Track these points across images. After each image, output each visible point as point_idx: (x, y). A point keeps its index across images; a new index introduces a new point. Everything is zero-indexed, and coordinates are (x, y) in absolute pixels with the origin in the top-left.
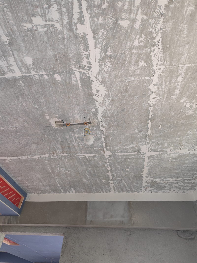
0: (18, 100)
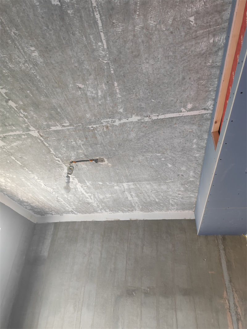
0: (131, 174)
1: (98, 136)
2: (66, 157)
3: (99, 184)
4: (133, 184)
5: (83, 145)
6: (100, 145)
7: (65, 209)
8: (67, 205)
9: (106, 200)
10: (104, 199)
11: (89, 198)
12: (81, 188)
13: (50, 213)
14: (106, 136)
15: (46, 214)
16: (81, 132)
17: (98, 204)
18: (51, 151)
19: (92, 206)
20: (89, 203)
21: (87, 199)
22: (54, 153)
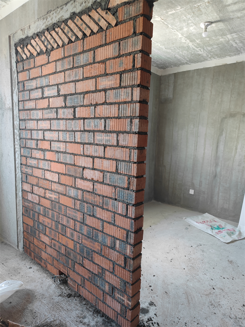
1: (202, 9)
2: (180, 28)
3: (207, 40)
4: (236, 35)
5: (191, 17)
6: (205, 14)
7: (181, 62)
8: (183, 59)
9: (214, 50)
10: (211, 49)
11: (199, 51)
12: (192, 45)
13: (170, 66)
14: (208, 8)
15: (167, 67)
16: (190, 10)
17: (208, 54)
18: (169, 27)
19: (203, 56)
20: (199, 55)
21: (198, 52)
22: (171, 27)
